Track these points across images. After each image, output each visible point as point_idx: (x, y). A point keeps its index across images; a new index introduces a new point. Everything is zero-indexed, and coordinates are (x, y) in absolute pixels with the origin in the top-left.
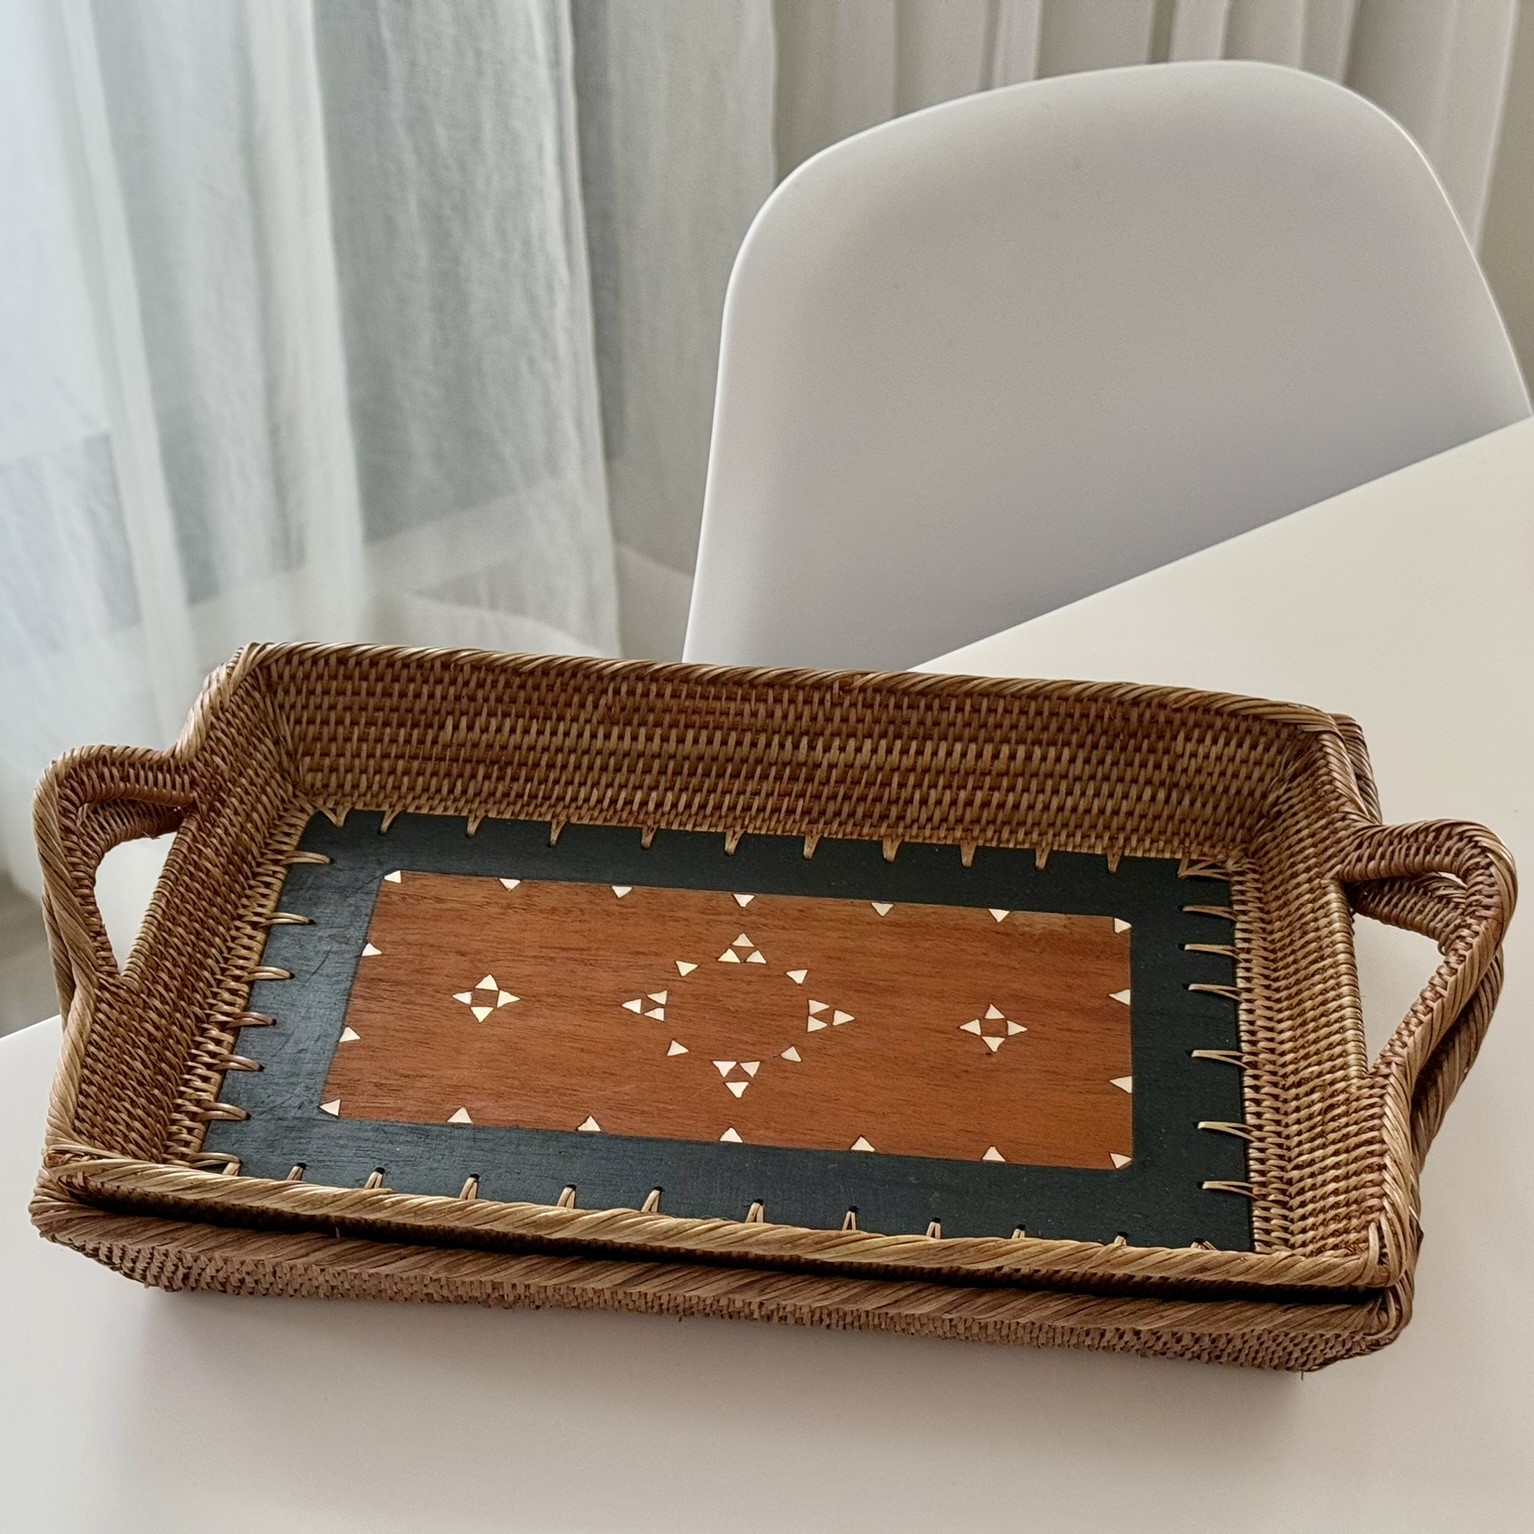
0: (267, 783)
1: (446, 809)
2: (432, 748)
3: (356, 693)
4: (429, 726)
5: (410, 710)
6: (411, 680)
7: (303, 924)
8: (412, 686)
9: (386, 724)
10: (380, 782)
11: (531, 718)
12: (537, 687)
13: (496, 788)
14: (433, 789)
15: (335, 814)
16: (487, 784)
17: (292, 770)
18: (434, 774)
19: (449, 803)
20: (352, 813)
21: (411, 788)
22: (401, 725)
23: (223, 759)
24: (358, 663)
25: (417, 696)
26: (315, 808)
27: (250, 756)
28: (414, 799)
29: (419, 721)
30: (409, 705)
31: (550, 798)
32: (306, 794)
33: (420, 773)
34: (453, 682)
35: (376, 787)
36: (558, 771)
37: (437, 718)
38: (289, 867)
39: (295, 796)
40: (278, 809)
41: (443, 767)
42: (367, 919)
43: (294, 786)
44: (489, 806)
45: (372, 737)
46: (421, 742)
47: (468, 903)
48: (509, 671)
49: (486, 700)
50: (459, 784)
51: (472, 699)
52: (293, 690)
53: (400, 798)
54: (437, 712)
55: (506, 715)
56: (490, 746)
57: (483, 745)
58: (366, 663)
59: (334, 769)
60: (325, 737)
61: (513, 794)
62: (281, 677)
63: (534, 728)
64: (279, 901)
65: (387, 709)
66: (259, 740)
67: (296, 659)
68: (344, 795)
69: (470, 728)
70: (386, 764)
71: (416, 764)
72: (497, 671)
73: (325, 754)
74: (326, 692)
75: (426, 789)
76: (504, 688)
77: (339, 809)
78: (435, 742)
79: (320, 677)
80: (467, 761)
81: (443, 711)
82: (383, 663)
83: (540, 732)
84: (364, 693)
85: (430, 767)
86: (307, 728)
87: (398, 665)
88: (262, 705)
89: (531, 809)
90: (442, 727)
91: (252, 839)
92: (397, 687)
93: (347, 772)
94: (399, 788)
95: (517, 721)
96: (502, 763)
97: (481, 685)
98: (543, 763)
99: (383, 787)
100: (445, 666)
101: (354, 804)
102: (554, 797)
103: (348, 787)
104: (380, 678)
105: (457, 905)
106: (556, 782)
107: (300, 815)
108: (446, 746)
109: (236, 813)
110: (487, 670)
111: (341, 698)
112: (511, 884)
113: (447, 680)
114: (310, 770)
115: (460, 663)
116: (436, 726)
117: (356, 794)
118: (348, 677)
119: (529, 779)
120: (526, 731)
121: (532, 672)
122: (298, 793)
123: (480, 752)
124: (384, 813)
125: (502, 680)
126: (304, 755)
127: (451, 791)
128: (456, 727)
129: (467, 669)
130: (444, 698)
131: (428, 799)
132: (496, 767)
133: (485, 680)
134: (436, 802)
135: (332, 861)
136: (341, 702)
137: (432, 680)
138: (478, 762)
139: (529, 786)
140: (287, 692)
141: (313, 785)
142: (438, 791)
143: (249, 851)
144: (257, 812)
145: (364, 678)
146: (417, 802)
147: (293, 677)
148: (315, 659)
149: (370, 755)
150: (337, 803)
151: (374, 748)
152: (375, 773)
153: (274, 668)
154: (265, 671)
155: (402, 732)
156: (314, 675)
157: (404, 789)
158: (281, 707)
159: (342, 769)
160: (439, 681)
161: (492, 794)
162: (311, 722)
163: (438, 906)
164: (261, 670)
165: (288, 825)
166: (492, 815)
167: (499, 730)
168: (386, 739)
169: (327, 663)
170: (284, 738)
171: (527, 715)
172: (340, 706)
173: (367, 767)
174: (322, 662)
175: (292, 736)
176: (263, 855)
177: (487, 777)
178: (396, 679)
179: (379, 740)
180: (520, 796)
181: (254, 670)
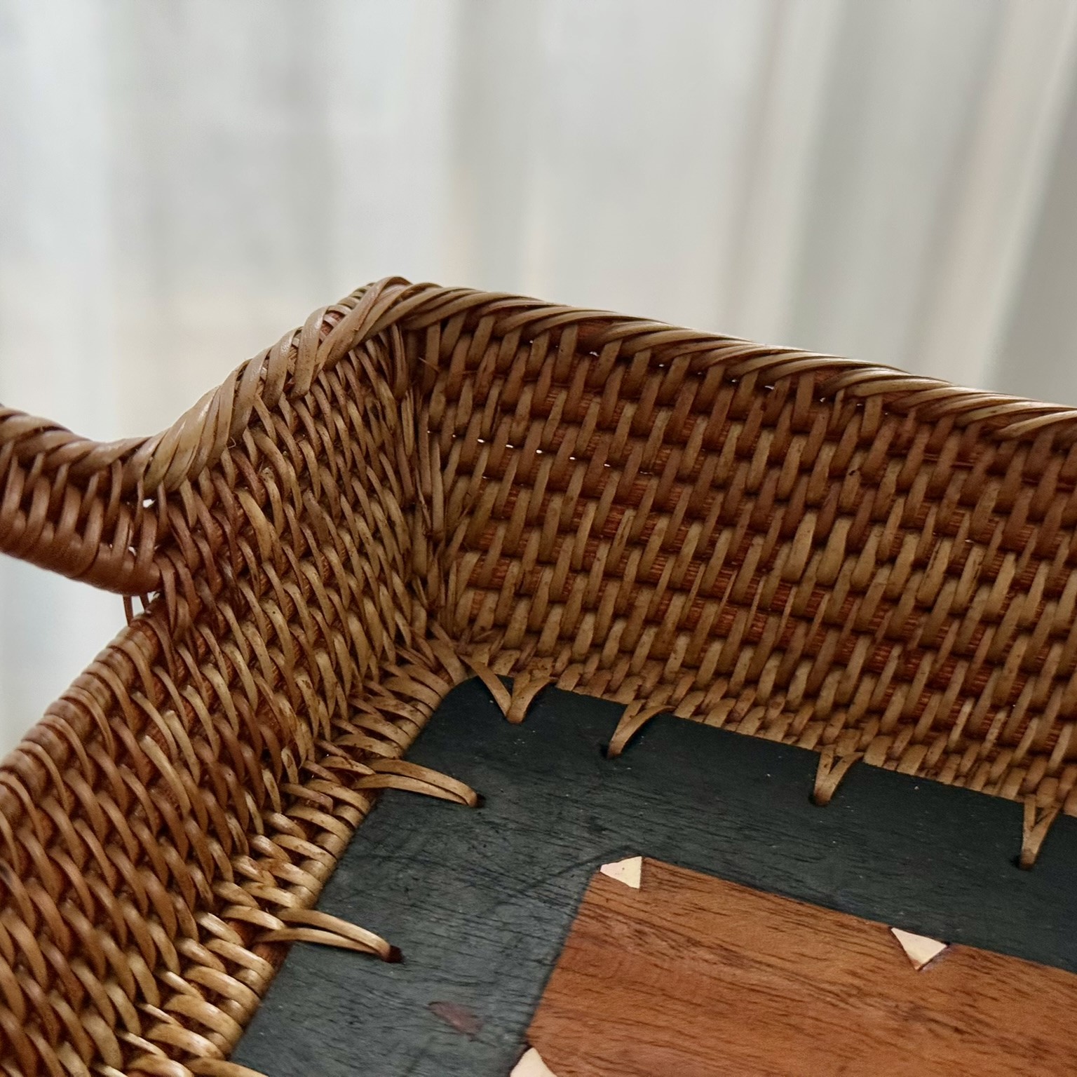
0: (367, 590)
1: (764, 726)
2: (755, 581)
3: (606, 426)
4: (758, 528)
5: (721, 486)
6: (736, 416)
7: (371, 955)
8: (736, 431)
9: (661, 508)
10: (622, 639)
11: (1003, 550)
12: (1032, 479)
13: (888, 698)
14: (740, 673)
15: (510, 691)
16: (867, 684)
17: (433, 577)
18: (750, 641)
19: (774, 713)
20: (548, 694)
21: (692, 665)
22: (694, 515)
23: (267, 507)
24: (624, 359)
25: (745, 454)
26: (467, 668)
27: (341, 519)
28: (693, 689)
29: (738, 514)
30: (722, 473)
31: (1013, 745)
32: (455, 637)
33: (717, 633)
34: (834, 436)
35: (611, 647)
36: (1045, 684)
37: (780, 513)
38: (375, 795)
39: (429, 635)
40: (384, 657)
41: (772, 630)
42: (540, 973)
43: (431, 615)
44: (867, 738)
45: (624, 531)
46: (733, 562)
47: (806, 980)
48: (973, 431)
49: (904, 489)
50: (803, 673)
51: (871, 481)
52: (467, 396)
53: (662, 681)
54: (782, 500)
55: (944, 532)
56: (890, 600)
57: (875, 594)
58: (642, 359)
59: (524, 592)
60: (520, 516)
61: (926, 721)
62: (445, 361)
63: (1008, 571)
64: (328, 880)
65: (670, 472)
66: (371, 491)
67: (485, 327)
68: (538, 654)
69: (854, 549)
70: (644, 599)
71: (711, 612)
72: (945, 424)
73: (511, 553)
74: (539, 413)
75: (723, 673)
76: (955, 468)
77: (522, 681)
78: (765, 567)
79: (531, 377)
80: (830, 624)
81: (798, 501)
82: (680, 365)
83: (1020, 586)
84: (623, 429)
85: (741, 623)
86: (482, 488)
87: (714, 375)
88: (391, 414)
89: (967, 763)
90: (787, 536)
91: (302, 712)
92: (701, 427)
93: (552, 602)
94: (664, 659)
95: (968, 550)
96: (913, 645)
97: (897, 452)
98: (1014, 661)
99: (626, 651)
100: (823, 395)
101: (556, 675)
102: (1026, 744)
103: (549, 636)
104: (666, 401)
105: (778, 981)
106: (1036, 710)
107: (431, 679)
108: (789, 582)
109: (273, 641)
110: (921, 421)
111: (571, 433)
112: (922, 948)
113: (819, 428)
114: (472, 584)
115: (861, 391)
116: (774, 533)
117: (565, 656)
118: (596, 388)
119: (970, 692)
120: (986, 579)
121: (1027, 441)
122: (438, 630)
123: (866, 609)
124: (623, 708)
125: (952, 446)
126: (464, 548)
127: (781, 687)
128: (820, 542)
129: (873, 408)
130: (806, 469)
131: (725, 696)
132: (896, 651)
133: (910, 443)
134: (743, 706)
135: (481, 801)
136: (571, 439)
137: (785, 423)
138: (857, 632)
139: (967, 708)
140: (452, 399)
141: (472, 620)
142: (752, 681)
143: (285, 739)
144: (330, 652)
145: (631, 394)
146: (698, 698)
147: (472, 367)
148: (527, 334)
149: (612, 574)
150: (517, 668)
151: (624, 558)
152: (616, 616)
153: (433, 335)
154: (412, 340)
155: (695, 531)
156: (519, 370)
157: (674, 663)
158: (436, 430)
159: (543, 594)
160: (802, 429)
161: (876, 711)
162: (494, 475)
163: (728, 972)
164: (405, 334)
165: (399, 696)
166: (874, 759)
167: (920, 565)
168: (656, 542)
169: (553, 347)
170: (429, 500)
171: (997, 540)
172: (565, 450)
173: (599, 599)
174: (542, 343)
175: (447, 499)
176: (322, 754)
177: (872, 669)
178: (702, 409)
179: (638, 542)
180: (941, 727)
181: (388, 330)
